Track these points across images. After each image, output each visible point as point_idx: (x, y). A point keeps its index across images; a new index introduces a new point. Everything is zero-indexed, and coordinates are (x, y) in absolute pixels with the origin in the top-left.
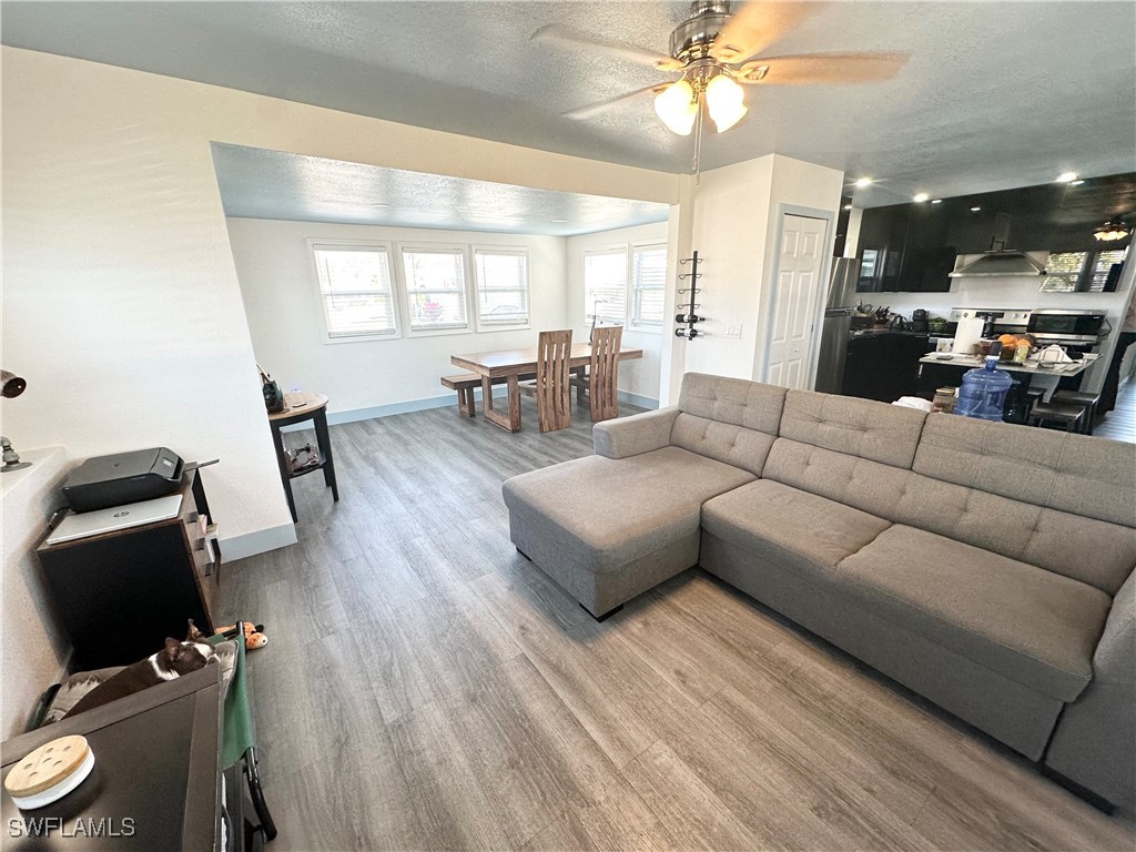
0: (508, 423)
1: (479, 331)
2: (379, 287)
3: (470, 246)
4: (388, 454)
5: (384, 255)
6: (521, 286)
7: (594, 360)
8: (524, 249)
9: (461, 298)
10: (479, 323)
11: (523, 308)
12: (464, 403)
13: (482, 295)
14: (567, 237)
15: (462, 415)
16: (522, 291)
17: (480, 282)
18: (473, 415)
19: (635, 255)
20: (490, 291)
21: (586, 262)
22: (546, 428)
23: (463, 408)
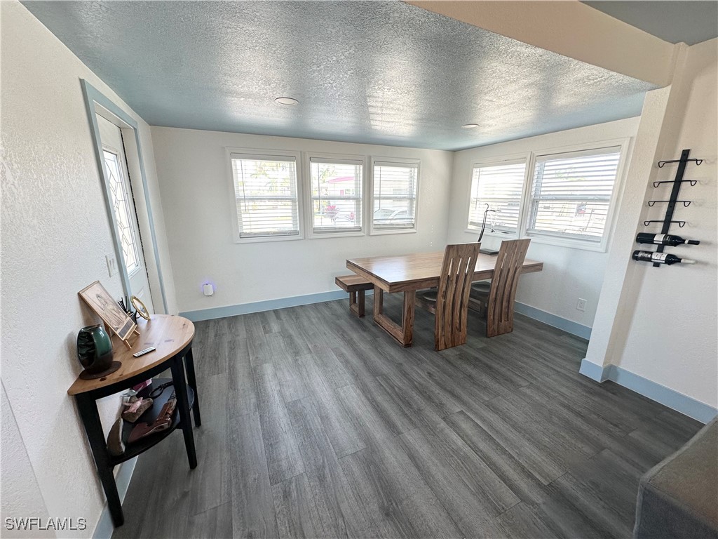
0: (400, 335)
1: (372, 234)
2: (288, 193)
3: (370, 157)
4: (276, 367)
5: (294, 164)
6: (411, 195)
7: (497, 274)
8: (418, 161)
9: (358, 205)
10: (372, 227)
11: (411, 214)
12: (355, 302)
13: (376, 202)
14: (454, 151)
15: (352, 314)
16: (411, 199)
17: (376, 191)
18: (362, 315)
19: (537, 164)
20: (384, 198)
21: (474, 173)
22: (441, 346)
23: (353, 307)
